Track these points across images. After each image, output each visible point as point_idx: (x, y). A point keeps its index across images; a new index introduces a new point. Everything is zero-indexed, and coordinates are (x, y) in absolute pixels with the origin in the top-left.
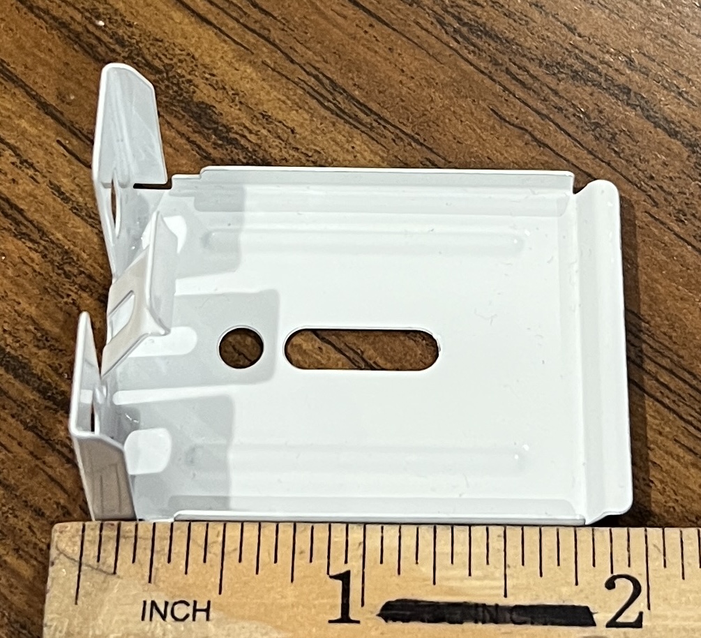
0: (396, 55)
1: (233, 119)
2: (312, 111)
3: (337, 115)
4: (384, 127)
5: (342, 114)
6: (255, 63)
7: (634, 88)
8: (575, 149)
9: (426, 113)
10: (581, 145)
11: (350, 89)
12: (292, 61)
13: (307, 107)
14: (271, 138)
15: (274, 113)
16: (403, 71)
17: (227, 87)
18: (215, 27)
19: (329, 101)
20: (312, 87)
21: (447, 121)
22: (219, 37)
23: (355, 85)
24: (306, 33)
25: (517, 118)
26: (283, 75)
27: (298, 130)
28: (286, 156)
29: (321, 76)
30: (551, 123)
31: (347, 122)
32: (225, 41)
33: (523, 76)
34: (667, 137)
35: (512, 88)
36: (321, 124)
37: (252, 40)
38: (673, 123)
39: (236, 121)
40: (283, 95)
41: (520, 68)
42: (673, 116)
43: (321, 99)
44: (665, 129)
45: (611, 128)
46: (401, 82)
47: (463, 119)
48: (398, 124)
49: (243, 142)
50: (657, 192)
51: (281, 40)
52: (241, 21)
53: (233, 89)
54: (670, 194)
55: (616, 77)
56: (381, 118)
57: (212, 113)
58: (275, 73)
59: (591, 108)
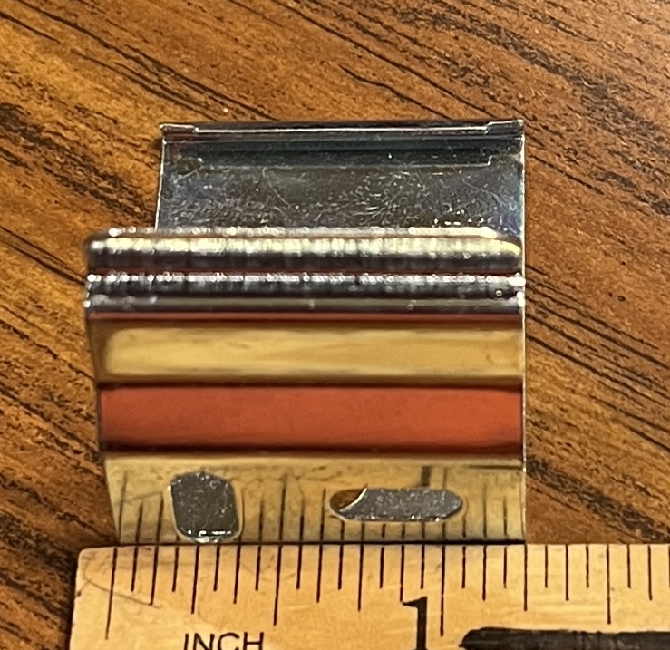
0: (227, 24)
1: (44, 117)
2: (134, 97)
3: (165, 97)
4: (222, 103)
5: (170, 96)
6: (63, 53)
7: (504, 25)
8: (444, 99)
9: (269, 82)
10: (451, 94)
11: (177, 67)
12: (107, 46)
13: (129, 93)
14: (90, 132)
15: (92, 104)
16: (237, 40)
17: (32, 83)
18: (13, 20)
19: (154, 83)
20: (133, 72)
21: (293, 88)
22: (18, 30)
23: (183, 62)
24: (119, 13)
25: (374, 75)
26: (97, 62)
27: (121, 119)
28: (110, 149)
29: (142, 58)
30: (413, 75)
31: (177, 103)
32: (24, 34)
33: (375, 28)
34: (546, 73)
35: (365, 43)
36: (148, 109)
37: (58, 29)
38: (552, 57)
39: (47, 119)
40: (100, 84)
41: (371, 20)
42: (551, 49)
43: (146, 83)
44: (543, 65)
45: (482, 71)
46: (236, 52)
47: (311, 83)
48: (237, 98)
49: (57, 140)
50: (542, 133)
51: (91, 25)
52: (42, 9)
53: (40, 85)
54: (557, 133)
55: (482, 17)
56: (218, 95)
57: (18, 114)
58: (89, 61)
59: (457, 53)
